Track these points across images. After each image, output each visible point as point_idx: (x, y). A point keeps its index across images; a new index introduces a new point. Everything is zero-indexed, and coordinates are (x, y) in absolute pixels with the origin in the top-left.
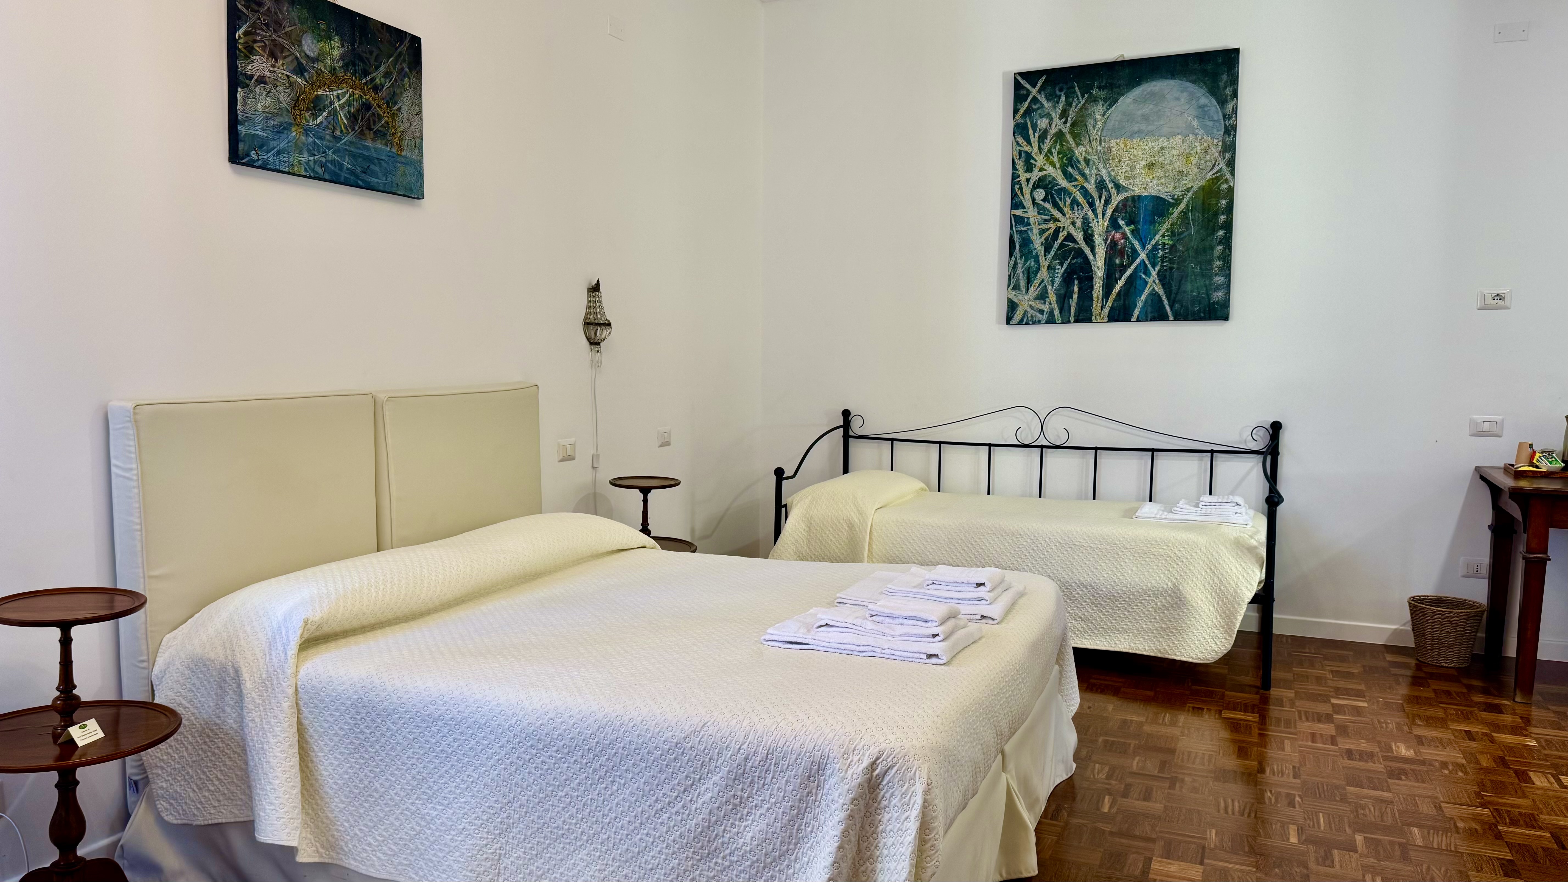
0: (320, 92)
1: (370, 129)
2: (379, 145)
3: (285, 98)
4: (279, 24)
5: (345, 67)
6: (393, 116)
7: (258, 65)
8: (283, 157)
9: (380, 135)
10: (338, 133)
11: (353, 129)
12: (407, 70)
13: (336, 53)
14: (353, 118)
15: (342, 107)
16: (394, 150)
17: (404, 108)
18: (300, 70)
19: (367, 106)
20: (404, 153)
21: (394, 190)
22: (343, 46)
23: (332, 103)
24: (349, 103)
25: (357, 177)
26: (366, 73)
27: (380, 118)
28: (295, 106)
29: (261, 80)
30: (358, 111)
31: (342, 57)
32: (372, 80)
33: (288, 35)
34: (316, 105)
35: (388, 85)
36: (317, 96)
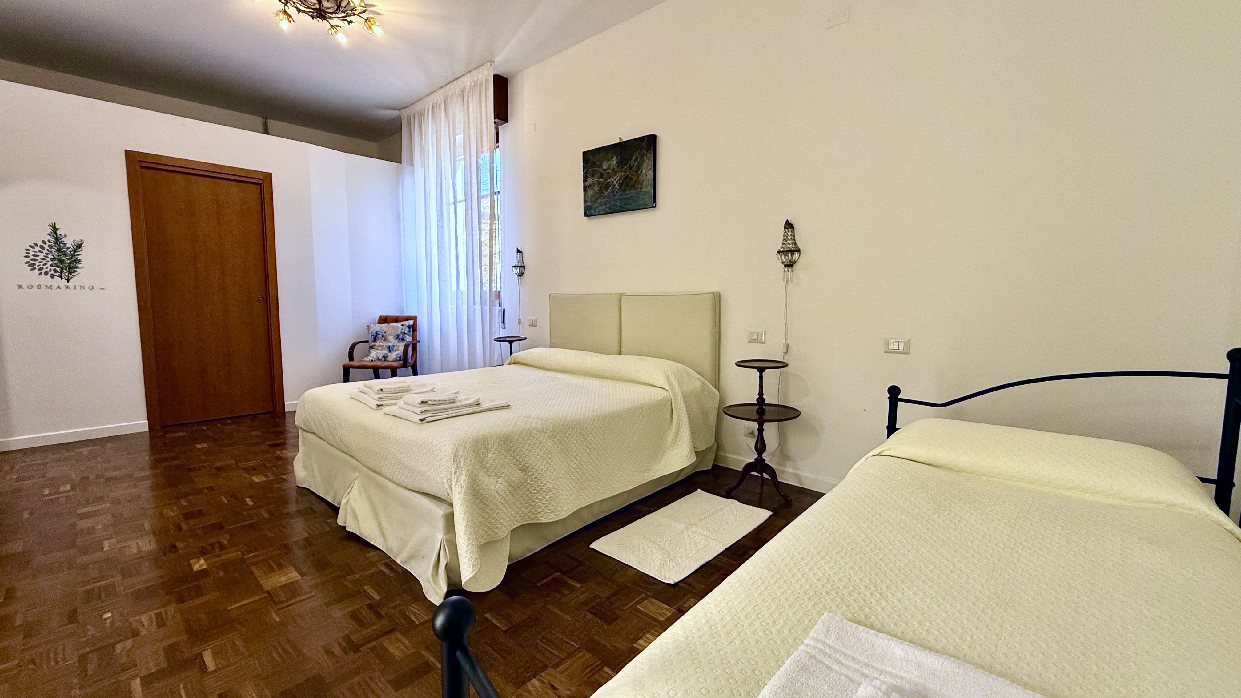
0: (609, 180)
1: (627, 186)
2: (632, 191)
3: (596, 188)
4: (595, 164)
5: (618, 167)
6: (639, 175)
7: (590, 181)
8: (597, 210)
9: (633, 187)
10: (615, 193)
11: (621, 189)
12: (645, 152)
13: (615, 162)
14: (621, 185)
15: (616, 182)
16: (639, 190)
17: (644, 170)
18: (601, 177)
19: (627, 177)
20: (643, 190)
21: (638, 208)
22: (617, 158)
23: (613, 182)
24: (619, 180)
25: (622, 207)
26: (626, 165)
27: (632, 179)
28: (600, 190)
29: (590, 186)
30: (623, 181)
31: (617, 163)
32: (630, 165)
33: (598, 166)
34: (607, 187)
35: (636, 164)
36: (608, 182)
